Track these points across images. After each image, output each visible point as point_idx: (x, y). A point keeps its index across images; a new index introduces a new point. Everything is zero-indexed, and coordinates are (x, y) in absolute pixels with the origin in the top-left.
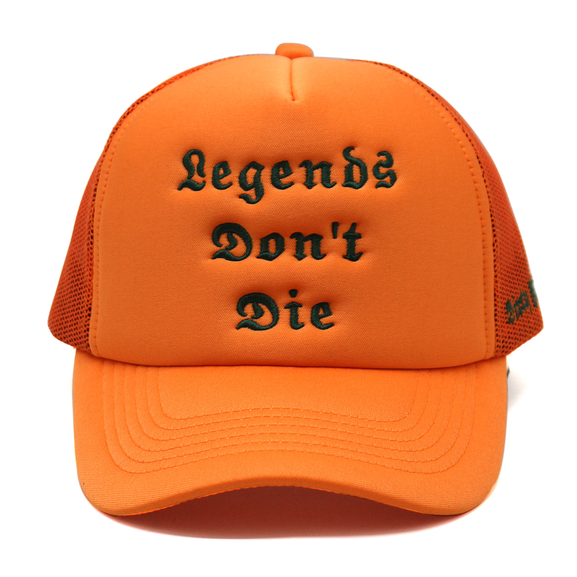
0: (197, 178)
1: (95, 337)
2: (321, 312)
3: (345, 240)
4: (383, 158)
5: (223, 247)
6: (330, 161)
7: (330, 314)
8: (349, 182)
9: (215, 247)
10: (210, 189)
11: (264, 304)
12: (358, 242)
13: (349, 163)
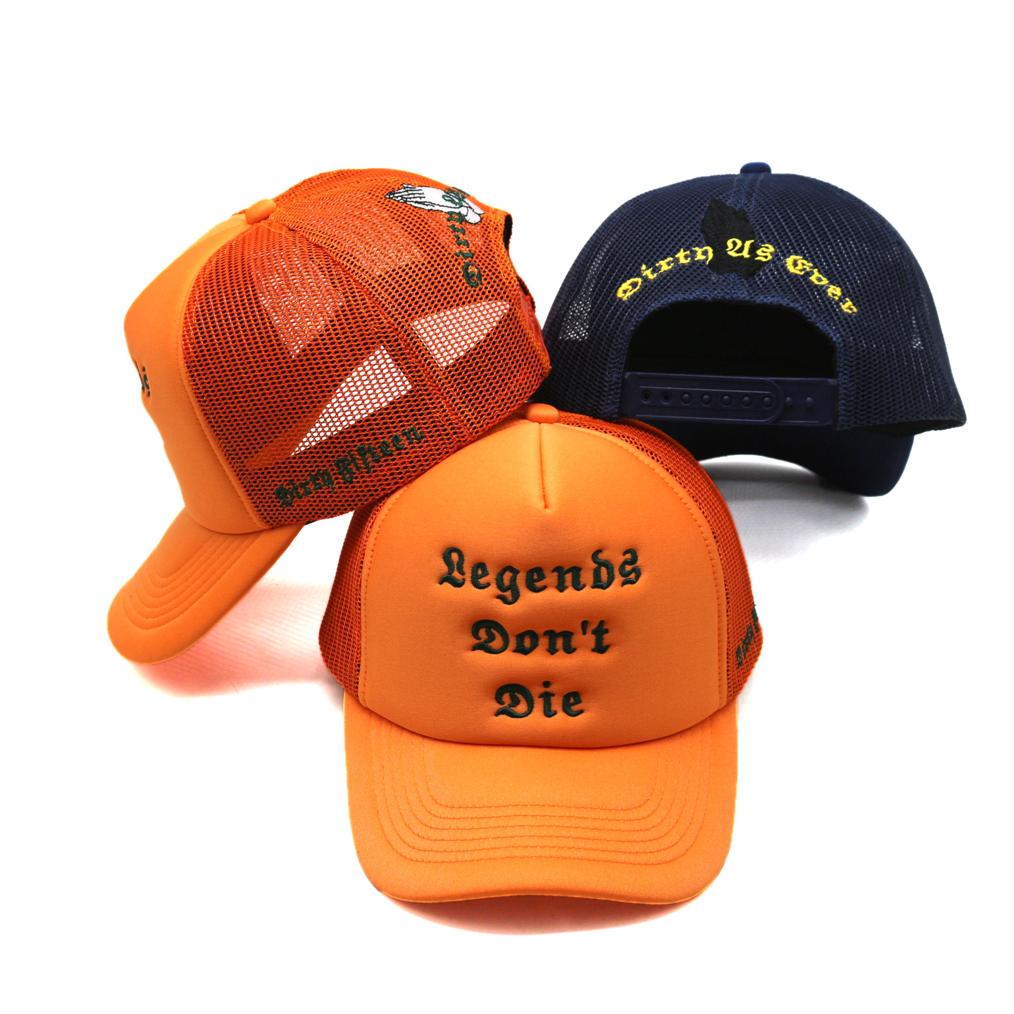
0: (456, 574)
1: (364, 693)
2: (572, 700)
3: (593, 635)
4: (628, 556)
5: (482, 640)
6: (580, 566)
7: (580, 702)
8: (598, 584)
9: (475, 640)
10: (468, 587)
11: (520, 693)
12: (606, 636)
13: (597, 565)
